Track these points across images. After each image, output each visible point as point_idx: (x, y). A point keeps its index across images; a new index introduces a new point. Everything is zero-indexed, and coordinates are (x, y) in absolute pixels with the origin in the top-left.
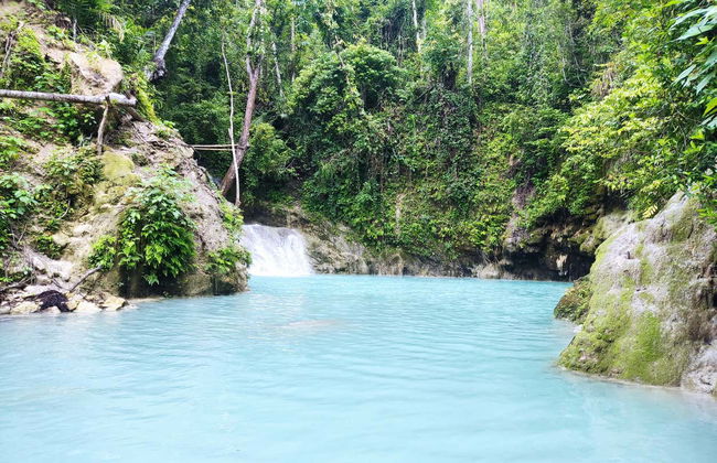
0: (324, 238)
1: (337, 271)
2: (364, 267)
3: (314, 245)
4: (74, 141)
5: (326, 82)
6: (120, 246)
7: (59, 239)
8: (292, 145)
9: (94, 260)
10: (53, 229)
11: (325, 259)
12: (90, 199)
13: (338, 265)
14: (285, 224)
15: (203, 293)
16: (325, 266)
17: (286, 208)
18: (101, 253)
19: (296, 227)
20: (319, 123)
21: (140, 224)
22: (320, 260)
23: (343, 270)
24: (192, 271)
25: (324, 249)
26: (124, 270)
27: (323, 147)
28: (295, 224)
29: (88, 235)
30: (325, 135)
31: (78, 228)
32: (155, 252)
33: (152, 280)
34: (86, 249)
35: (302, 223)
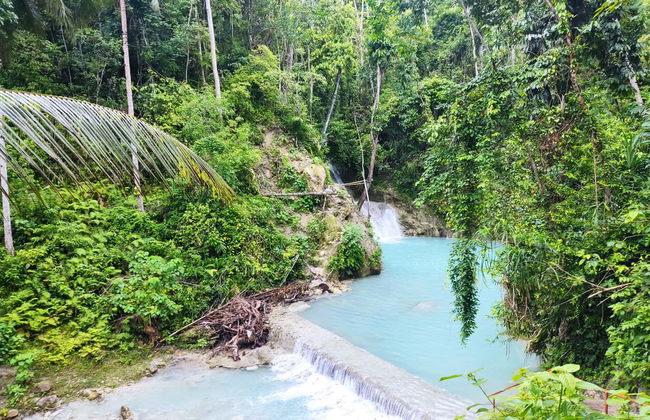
0: (410, 212)
1: (418, 235)
2: (437, 232)
3: (403, 217)
4: (311, 210)
5: (411, 106)
6: (338, 260)
7: (316, 258)
8: (387, 148)
9: (330, 267)
10: (313, 255)
11: (411, 227)
12: (324, 239)
13: (419, 231)
14: (383, 201)
15: (367, 276)
16: (411, 231)
17: (383, 190)
18: (333, 264)
19: (390, 202)
20: (405, 134)
21: (345, 251)
22: (407, 226)
23: (423, 234)
24: (363, 266)
25: (410, 219)
26: (340, 270)
27: (408, 150)
28: (389, 201)
29: (326, 256)
30: (409, 142)
31: (322, 253)
32: (351, 262)
33: (349, 273)
34: (326, 263)
35: (394, 201)
